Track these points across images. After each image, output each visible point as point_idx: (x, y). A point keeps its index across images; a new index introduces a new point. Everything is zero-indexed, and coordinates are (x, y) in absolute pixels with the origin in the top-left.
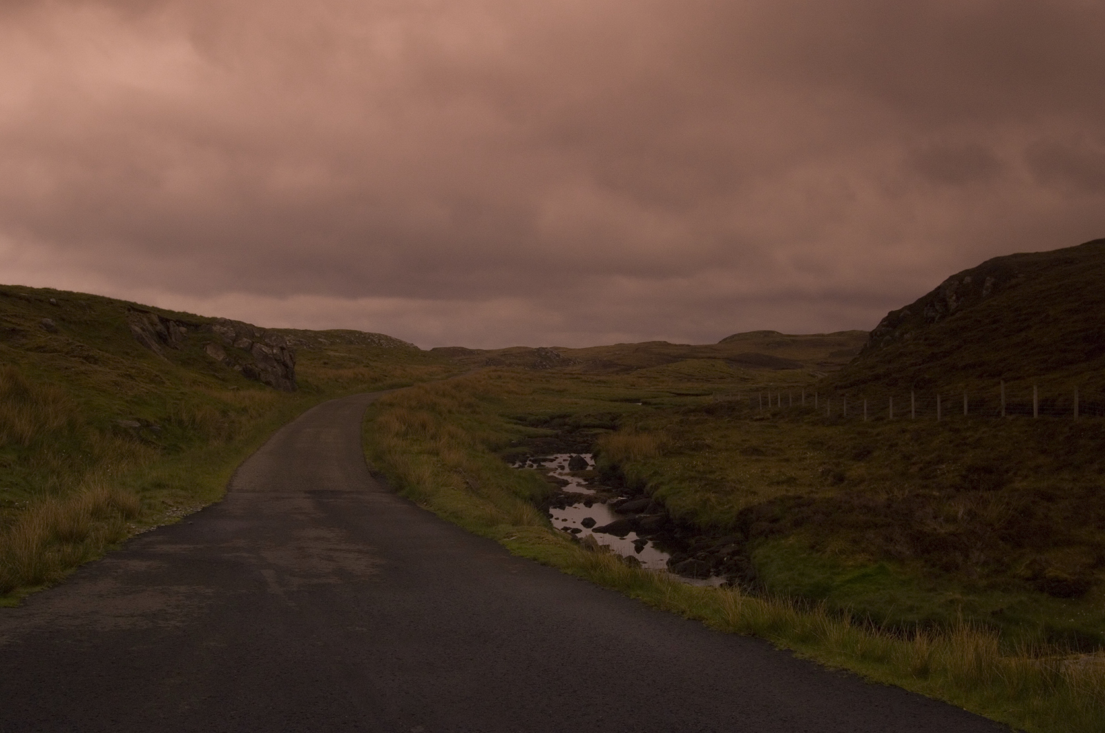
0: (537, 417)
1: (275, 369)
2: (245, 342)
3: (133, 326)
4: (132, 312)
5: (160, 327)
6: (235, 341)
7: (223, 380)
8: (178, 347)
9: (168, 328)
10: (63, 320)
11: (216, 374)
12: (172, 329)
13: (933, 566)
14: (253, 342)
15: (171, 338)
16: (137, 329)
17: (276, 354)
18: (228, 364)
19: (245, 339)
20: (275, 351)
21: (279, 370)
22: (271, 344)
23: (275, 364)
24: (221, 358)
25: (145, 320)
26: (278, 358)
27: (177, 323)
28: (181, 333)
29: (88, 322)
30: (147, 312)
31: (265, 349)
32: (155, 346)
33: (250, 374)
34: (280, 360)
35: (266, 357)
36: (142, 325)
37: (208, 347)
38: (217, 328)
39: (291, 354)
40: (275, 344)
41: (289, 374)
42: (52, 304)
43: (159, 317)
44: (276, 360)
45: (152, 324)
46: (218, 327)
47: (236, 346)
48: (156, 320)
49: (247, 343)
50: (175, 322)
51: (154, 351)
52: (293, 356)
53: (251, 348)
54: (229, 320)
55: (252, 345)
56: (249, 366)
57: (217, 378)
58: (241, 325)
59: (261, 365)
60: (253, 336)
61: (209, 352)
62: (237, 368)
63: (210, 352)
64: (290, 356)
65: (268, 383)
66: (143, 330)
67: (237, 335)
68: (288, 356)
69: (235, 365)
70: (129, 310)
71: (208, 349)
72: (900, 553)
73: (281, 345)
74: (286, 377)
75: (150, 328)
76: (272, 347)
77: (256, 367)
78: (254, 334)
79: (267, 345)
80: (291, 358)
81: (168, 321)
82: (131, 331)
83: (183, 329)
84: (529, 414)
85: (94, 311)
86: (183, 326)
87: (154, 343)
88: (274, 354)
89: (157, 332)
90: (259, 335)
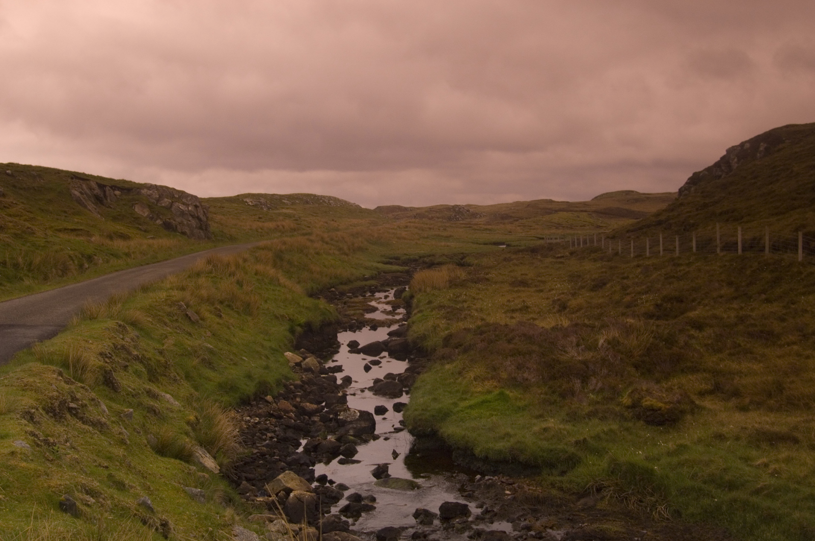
0: (408, 257)
1: (189, 223)
2: (166, 201)
3: (73, 191)
4: (74, 180)
5: (97, 191)
6: (158, 201)
7: (145, 231)
8: (111, 206)
9: (105, 192)
10: (14, 186)
11: (140, 227)
12: (107, 193)
13: (554, 392)
14: (173, 202)
15: (107, 199)
16: (77, 193)
17: (191, 211)
18: (152, 218)
19: (166, 200)
20: (190, 208)
21: (194, 223)
22: (188, 203)
23: (190, 218)
24: (146, 214)
25: (84, 186)
26: (193, 214)
27: (113, 188)
28: (115, 195)
29: (36, 188)
30: (88, 180)
31: (182, 207)
32: (91, 206)
33: (168, 226)
34: (195, 215)
35: (183, 213)
36: (81, 190)
37: (136, 206)
38: (144, 191)
39: (205, 210)
40: (190, 203)
41: (203, 226)
42: (8, 174)
43: (97, 183)
44: (191, 215)
45: (91, 189)
46: (146, 190)
47: (159, 204)
48: (94, 185)
49: (168, 203)
50: (111, 187)
51: (90, 210)
52: (206, 212)
53: (171, 207)
54: (156, 185)
55: (172, 204)
56: (168, 220)
57: (140, 229)
58: (164, 188)
59: (179, 220)
60: (173, 197)
61: (136, 210)
62: (159, 222)
63: (138, 209)
64: (204, 212)
65: (184, 233)
66: (81, 193)
67: (160, 197)
68: (202, 211)
69: (157, 220)
70: (72, 178)
71: (136, 208)
72: (527, 379)
73: (194, 204)
74: (201, 228)
75: (88, 192)
76: (188, 205)
77: (175, 221)
78: (173, 195)
79: (184, 204)
80: (205, 214)
81: (105, 186)
82: (71, 195)
83: (117, 193)
84: (405, 254)
85: (43, 180)
86: (118, 190)
87: (90, 203)
88: (189, 211)
89: (95, 195)
90: (177, 196)
